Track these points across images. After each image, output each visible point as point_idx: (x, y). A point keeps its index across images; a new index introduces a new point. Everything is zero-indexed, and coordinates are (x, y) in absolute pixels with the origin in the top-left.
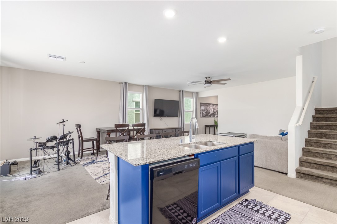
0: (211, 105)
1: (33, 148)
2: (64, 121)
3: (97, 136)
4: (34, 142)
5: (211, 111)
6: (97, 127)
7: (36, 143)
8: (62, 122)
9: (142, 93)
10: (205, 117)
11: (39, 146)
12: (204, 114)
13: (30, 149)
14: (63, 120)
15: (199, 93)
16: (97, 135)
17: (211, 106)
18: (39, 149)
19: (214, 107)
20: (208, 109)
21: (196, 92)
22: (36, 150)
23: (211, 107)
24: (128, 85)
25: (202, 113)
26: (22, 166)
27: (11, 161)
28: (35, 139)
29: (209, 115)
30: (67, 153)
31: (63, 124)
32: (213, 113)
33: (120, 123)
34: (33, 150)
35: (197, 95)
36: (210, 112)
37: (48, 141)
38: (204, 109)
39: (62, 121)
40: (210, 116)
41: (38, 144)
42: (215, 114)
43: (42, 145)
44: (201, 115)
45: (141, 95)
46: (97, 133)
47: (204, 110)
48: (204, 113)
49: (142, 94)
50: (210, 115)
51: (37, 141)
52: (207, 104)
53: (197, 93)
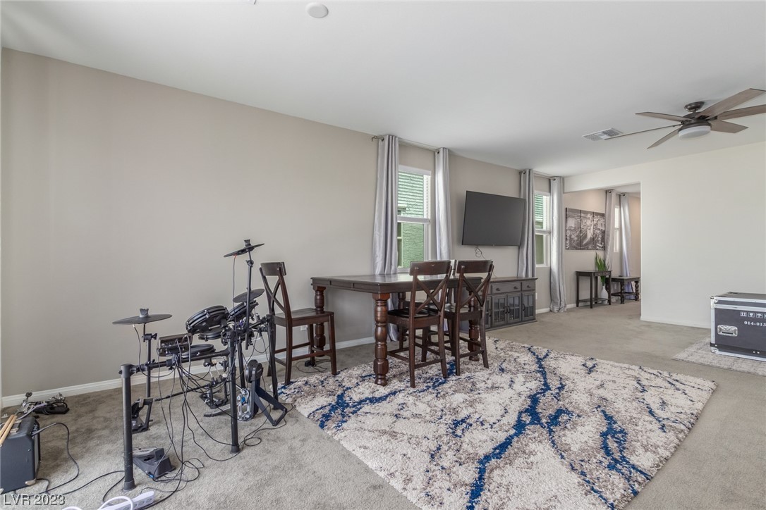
0: (589, 216)
1: (136, 364)
2: (249, 248)
3: (316, 303)
4: (141, 334)
5: (588, 231)
6: (316, 276)
7: (149, 337)
8: (243, 251)
9: (430, 172)
10: (577, 249)
11: (162, 354)
12: (574, 241)
13: (122, 368)
14: (247, 241)
15: (565, 179)
16: (316, 299)
17: (589, 219)
18: (163, 364)
19: (595, 222)
20: (582, 227)
21: (560, 177)
22: (150, 369)
23: (589, 222)
24: (399, 145)
25: (570, 236)
26: (85, 421)
27: (44, 396)
28: (147, 319)
29: (584, 243)
30: (254, 372)
31: (246, 256)
32: (593, 239)
33: (426, 260)
34: (138, 370)
35: (562, 184)
36: (586, 236)
37: (193, 331)
38: (573, 226)
39: (243, 246)
40: (585, 247)
41: (156, 344)
42: (598, 241)
43: (174, 350)
44: (568, 242)
45: (427, 179)
46: (317, 295)
47: (575, 230)
48: (574, 237)
49: (429, 177)
50: (587, 244)
51: (152, 328)
52: (581, 211)
53: (562, 179)
